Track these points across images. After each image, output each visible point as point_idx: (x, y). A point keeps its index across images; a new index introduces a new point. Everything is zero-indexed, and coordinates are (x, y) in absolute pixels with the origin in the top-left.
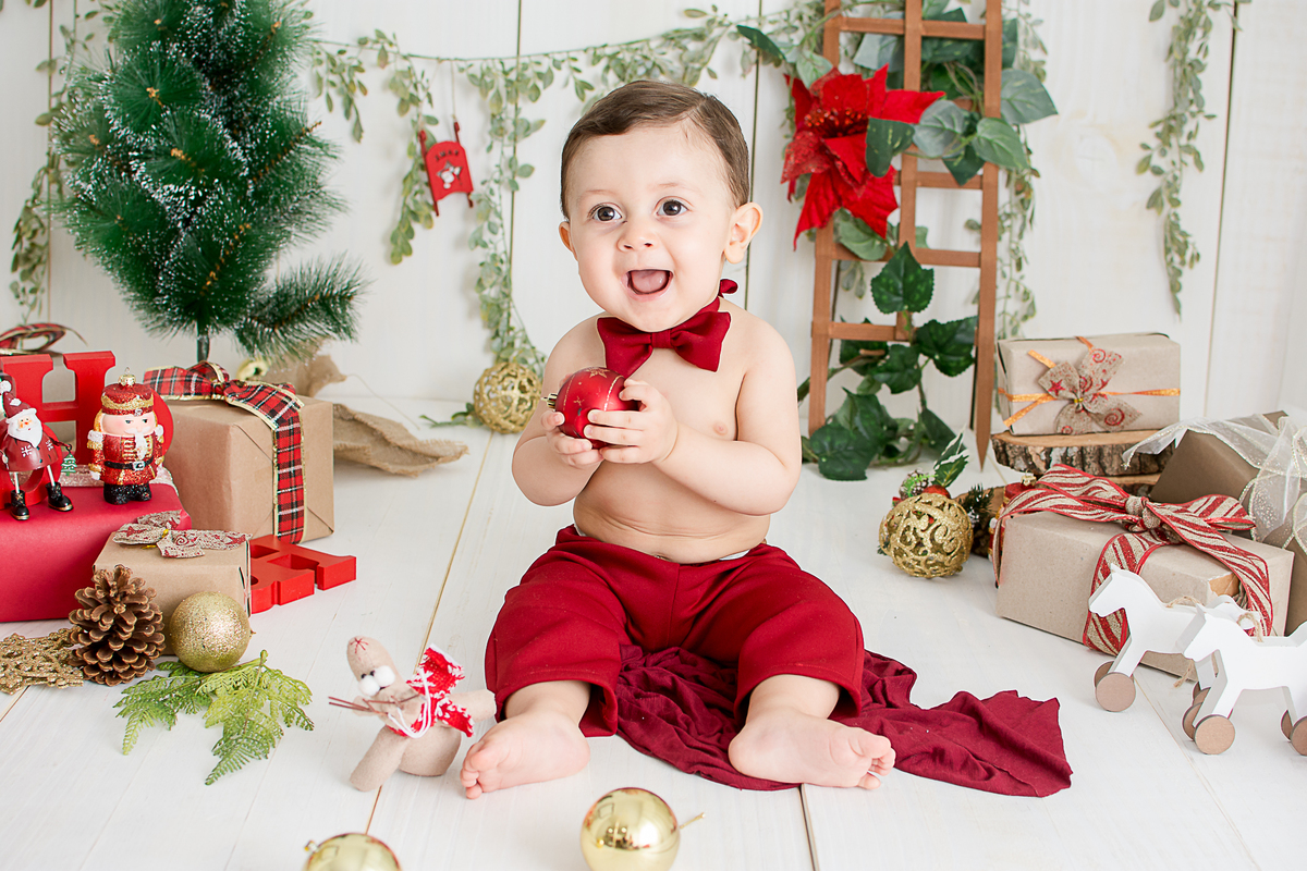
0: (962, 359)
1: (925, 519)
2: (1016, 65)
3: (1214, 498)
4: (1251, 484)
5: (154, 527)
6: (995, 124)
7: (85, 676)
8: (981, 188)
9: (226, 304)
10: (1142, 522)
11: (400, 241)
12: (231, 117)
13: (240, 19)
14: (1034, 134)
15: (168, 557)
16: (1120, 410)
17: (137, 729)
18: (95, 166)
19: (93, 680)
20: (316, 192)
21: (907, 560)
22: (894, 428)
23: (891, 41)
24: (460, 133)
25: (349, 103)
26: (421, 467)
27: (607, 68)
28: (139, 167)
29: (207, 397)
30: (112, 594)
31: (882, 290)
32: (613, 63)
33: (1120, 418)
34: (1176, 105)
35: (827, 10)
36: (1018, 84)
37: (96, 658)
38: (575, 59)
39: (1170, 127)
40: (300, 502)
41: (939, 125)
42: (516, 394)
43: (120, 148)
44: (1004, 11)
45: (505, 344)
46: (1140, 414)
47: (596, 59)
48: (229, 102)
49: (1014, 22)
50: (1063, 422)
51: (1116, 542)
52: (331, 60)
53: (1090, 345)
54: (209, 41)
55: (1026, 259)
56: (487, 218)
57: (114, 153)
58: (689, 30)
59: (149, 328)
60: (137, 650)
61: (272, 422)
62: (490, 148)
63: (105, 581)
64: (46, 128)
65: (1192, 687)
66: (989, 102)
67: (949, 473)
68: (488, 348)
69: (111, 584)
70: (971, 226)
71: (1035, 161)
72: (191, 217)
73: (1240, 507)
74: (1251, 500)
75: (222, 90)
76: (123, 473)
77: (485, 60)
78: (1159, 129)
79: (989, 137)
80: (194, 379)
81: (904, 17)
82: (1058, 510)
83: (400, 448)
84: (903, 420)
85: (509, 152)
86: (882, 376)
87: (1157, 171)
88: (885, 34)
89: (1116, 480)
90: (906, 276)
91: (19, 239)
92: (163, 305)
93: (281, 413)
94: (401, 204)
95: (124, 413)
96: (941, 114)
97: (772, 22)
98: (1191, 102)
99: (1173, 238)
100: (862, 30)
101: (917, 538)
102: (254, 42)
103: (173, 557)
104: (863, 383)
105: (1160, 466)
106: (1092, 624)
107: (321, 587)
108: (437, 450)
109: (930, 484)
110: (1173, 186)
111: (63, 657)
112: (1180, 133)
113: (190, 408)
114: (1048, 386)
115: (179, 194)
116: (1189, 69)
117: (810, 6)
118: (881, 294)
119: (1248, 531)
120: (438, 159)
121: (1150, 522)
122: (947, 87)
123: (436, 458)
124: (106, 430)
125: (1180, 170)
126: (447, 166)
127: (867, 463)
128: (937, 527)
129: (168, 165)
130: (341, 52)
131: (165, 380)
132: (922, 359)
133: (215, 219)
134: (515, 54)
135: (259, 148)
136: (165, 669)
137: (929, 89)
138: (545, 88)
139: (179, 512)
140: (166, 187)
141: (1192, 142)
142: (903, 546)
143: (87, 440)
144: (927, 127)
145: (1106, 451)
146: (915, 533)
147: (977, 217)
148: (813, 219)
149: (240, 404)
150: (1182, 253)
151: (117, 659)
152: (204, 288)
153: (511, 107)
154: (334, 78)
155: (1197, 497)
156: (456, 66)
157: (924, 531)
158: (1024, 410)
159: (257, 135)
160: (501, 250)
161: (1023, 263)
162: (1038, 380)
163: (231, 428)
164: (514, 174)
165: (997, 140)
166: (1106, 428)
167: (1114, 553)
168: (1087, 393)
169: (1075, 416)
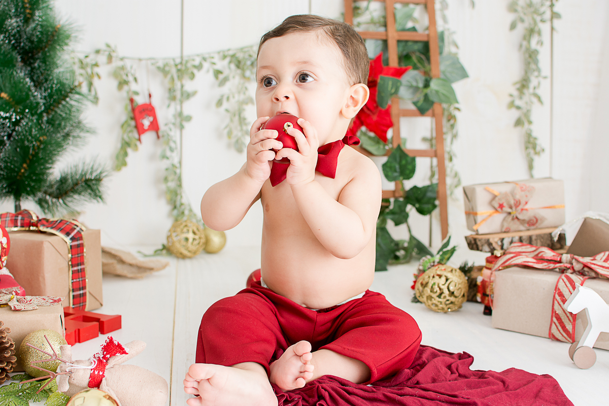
0: (430, 206)
1: (443, 279)
2: (444, 54)
3: (607, 253)
5: (4, 294)
6: (439, 81)
8: (433, 115)
9: (33, 181)
10: (573, 268)
11: (120, 158)
12: (33, 78)
13: (39, 21)
15: (16, 310)
16: (535, 217)
20: (79, 125)
21: (434, 301)
23: (380, 43)
24: (152, 99)
25: (90, 84)
26: (143, 274)
27: (230, 62)
29: (27, 229)
31: (388, 169)
32: (234, 59)
33: (535, 220)
34: (526, 72)
36: (447, 63)
38: (213, 58)
39: (523, 85)
40: (84, 288)
41: (410, 84)
42: (191, 236)
44: (437, 27)
45: (179, 213)
46: (546, 219)
47: (225, 57)
48: (33, 69)
49: (442, 34)
50: (506, 225)
51: (564, 278)
52: (81, 62)
53: (516, 184)
54: (20, 36)
55: (455, 156)
56: (168, 144)
60: (1, 366)
61: (68, 239)
62: (169, 106)
66: (433, 73)
67: (447, 256)
68: (170, 215)
70: (425, 139)
72: (12, 133)
75: (28, 63)
77: (165, 59)
78: (518, 86)
79: (436, 88)
80: (19, 218)
81: (386, 30)
83: (131, 265)
84: (401, 241)
85: (179, 108)
86: (390, 216)
87: (518, 108)
88: (377, 39)
90: (401, 161)
93: (72, 235)
94: (120, 139)
96: (410, 78)
98: (534, 71)
99: (529, 142)
101: (440, 289)
102: (47, 34)
105: (561, 245)
106: (553, 325)
107: (103, 333)
108: (151, 265)
109: (436, 263)
110: (527, 114)
112: (528, 88)
113: (18, 235)
114: (497, 206)
115: (6, 118)
116: (532, 54)
118: (388, 172)
120: (141, 112)
121: (578, 267)
122: (412, 64)
123: (151, 269)
125: (530, 106)
126: (146, 116)
127: (387, 262)
128: (451, 282)
130: (87, 57)
131: (2, 219)
132: (409, 207)
133: (26, 132)
134: (180, 55)
135: (51, 96)
136: (17, 379)
138: (198, 72)
139: (18, 288)
141: (537, 91)
142: (431, 294)
144: (404, 85)
145: (534, 238)
146: (438, 286)
147: (428, 135)
149: (49, 230)
150: (534, 148)
152: (20, 173)
153: (179, 84)
154: (82, 71)
155: (599, 253)
156: (149, 62)
157: (443, 285)
158: (484, 220)
159: (48, 88)
160: (176, 161)
161: (454, 159)
162: (490, 203)
163: (44, 243)
164: (182, 120)
165: (442, 90)
166: (529, 228)
167: (564, 284)
168: (518, 209)
169: (512, 222)
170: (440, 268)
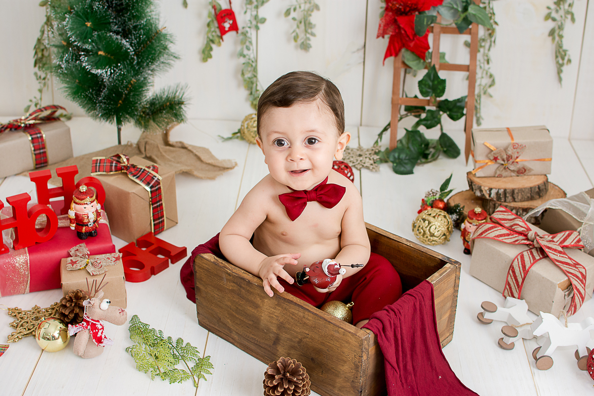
0: (459, 114)
6: (476, 7)
8: (470, 33)
11: (206, 53)
16: (524, 168)
18: (65, 58)
24: (232, 5)
29: (120, 172)
31: (423, 86)
33: (524, 171)
40: (162, 217)
41: (451, 6)
46: (533, 170)
50: (498, 173)
53: (511, 136)
55: (491, 60)
56: (245, 44)
61: (148, 188)
62: (245, 12)
64: (44, 8)
68: (247, 100)
71: (497, 18)
76: (84, 228)
79: (474, 13)
80: (114, 164)
84: (431, 141)
85: (254, 13)
86: (423, 123)
87: (554, 20)
90: (433, 81)
91: (36, 53)
93: (152, 183)
94: (206, 37)
95: (82, 204)
96: (452, 1)
99: (559, 52)
104: (414, 123)
106: (506, 290)
108: (224, 165)
110: (561, 28)
112: (565, 3)
113: (113, 178)
114: (492, 158)
118: (422, 88)
120: (223, 17)
123: (224, 169)
124: (75, 210)
125: (564, 20)
126: (226, 20)
127: (414, 164)
129: (98, 58)
131: (101, 164)
132: (441, 113)
141: (570, 9)
143: (68, 214)
144: (445, 6)
148: (391, 51)
149: (134, 179)
150: (563, 59)
158: (481, 167)
160: (252, 57)
162: (487, 156)
163: (130, 194)
164: (257, 23)
165: (478, 14)
166: (518, 175)
167: (518, 263)
168: (509, 162)
169: (504, 170)
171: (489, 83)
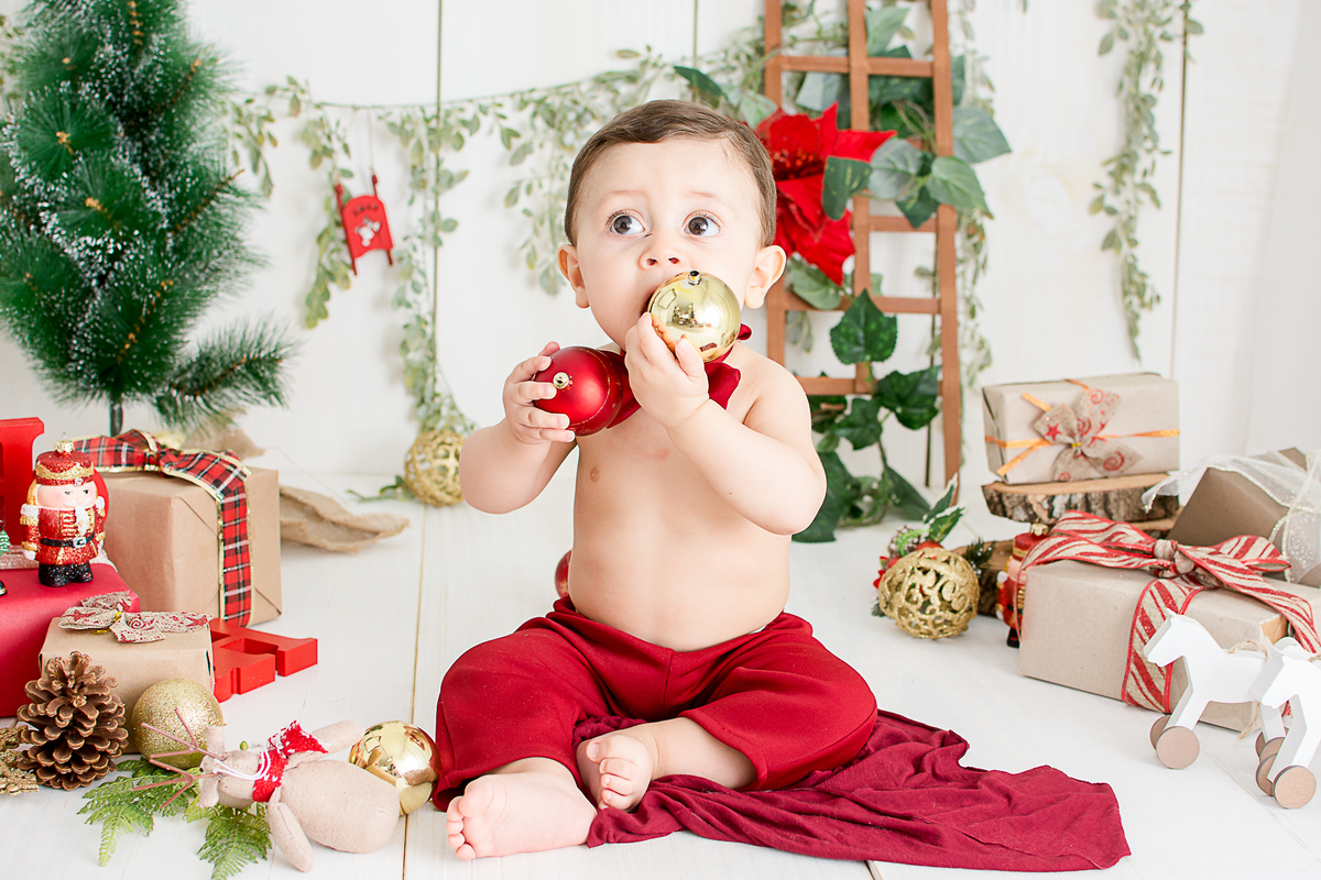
0: (925, 411)
1: (931, 576)
2: (964, 104)
3: (1244, 539)
4: (1280, 523)
5: (101, 609)
6: (951, 163)
7: (39, 780)
8: (935, 231)
9: (148, 368)
10: (1175, 567)
11: (315, 303)
12: (147, 166)
13: (159, 56)
14: (988, 173)
15: (125, 642)
16: (1119, 454)
17: (115, 835)
19: (47, 785)
21: (912, 619)
22: (857, 487)
23: (835, 79)
24: (379, 187)
25: (257, 156)
26: (360, 544)
27: (535, 114)
28: (50, 220)
29: (139, 469)
30: (71, 684)
31: (842, 340)
32: (542, 108)
33: (1119, 461)
34: (1129, 141)
35: (767, 48)
36: (969, 122)
37: (52, 759)
38: (500, 105)
39: (1123, 164)
40: (247, 582)
41: (890, 166)
42: (451, 463)
43: (26, 200)
44: (951, 47)
45: (431, 412)
46: (1140, 457)
47: (524, 104)
48: (145, 148)
49: (962, 59)
50: (1061, 468)
51: (1153, 588)
52: (239, 111)
53: (1085, 387)
54: (122, 82)
55: (981, 306)
56: (409, 275)
57: (21, 205)
58: (620, 73)
59: (60, 397)
60: (99, 747)
61: (216, 492)
62: (411, 202)
63: (61, 671)
65: (1253, 740)
66: (941, 142)
67: (943, 528)
68: (412, 416)
69: (67, 673)
70: (921, 273)
71: (992, 202)
72: (108, 273)
73: (1272, 547)
74: (1284, 539)
75: (138, 135)
76: (62, 551)
77: (405, 107)
78: (1112, 167)
79: (944, 176)
80: (125, 448)
81: (848, 54)
82: (1083, 561)
83: (334, 523)
84: (866, 478)
85: (431, 205)
86: (843, 432)
87: (1112, 211)
88: (829, 73)
89: (1137, 525)
90: (867, 324)
92: (77, 371)
93: (226, 483)
94: (315, 264)
95: (62, 483)
96: (893, 154)
97: (710, 62)
98: (1146, 138)
99: (1131, 282)
100: (804, 68)
101: (924, 595)
102: (174, 82)
103: (130, 642)
104: (823, 440)
105: (1166, 510)
106: (1131, 677)
107: (282, 673)
108: (376, 525)
109: (923, 540)
110: (1129, 224)
111: (11, 760)
112: (1133, 171)
113: (122, 481)
114: (1044, 431)
115: (97, 247)
116: (1141, 104)
117: (750, 44)
118: (841, 344)
119: (1282, 572)
120: (356, 214)
121: (1184, 567)
122: (897, 126)
123: (376, 533)
124: (41, 503)
125: (1136, 209)
126: (366, 221)
127: (834, 524)
128: (945, 583)
129: (83, 215)
130: (249, 102)
131: (91, 450)
132: (883, 412)
133: (135, 273)
134: (433, 99)
135: (181, 199)
136: (127, 770)
137: (876, 129)
138: (471, 134)
139: (128, 592)
140: (82, 239)
141: (1149, 180)
142: (907, 604)
143: (20, 515)
144: (879, 168)
145: (1112, 497)
146: (921, 591)
147: (929, 264)
149: (180, 474)
150: (1141, 294)
151: (77, 759)
152: (122, 352)
153: (432, 158)
154: (240, 130)
155: (1227, 538)
156: (374, 114)
157: (929, 588)
158: (1018, 457)
159: (176, 184)
160: (425, 310)
161: (978, 311)
162: (1033, 425)
163: (173, 500)
164: (437, 230)
165: (954, 180)
166: (1106, 473)
167: (1153, 600)
168: (1085, 437)
169: (1074, 462)
170: (926, 556)
171: (979, 361)
